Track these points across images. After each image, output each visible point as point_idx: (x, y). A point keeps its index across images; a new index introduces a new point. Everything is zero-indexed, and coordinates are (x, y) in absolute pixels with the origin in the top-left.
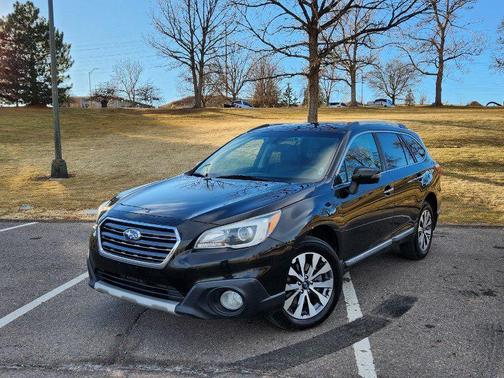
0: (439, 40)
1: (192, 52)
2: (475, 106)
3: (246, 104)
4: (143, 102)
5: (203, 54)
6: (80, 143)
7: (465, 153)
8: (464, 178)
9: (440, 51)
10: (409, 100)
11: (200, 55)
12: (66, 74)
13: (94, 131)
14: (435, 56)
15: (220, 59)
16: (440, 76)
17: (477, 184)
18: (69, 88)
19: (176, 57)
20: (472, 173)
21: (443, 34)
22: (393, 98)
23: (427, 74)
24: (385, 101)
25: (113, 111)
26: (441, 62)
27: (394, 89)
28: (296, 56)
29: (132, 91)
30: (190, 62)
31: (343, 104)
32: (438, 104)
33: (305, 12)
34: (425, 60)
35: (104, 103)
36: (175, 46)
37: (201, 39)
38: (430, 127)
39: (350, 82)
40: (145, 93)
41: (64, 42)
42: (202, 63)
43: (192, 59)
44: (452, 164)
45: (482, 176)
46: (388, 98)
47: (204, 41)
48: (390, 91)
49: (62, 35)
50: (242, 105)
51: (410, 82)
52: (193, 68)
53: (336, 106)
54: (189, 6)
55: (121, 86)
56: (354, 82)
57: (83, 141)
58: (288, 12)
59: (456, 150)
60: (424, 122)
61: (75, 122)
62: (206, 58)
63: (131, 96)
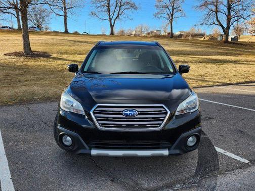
9: (64, 3)
16: (65, 16)
23: (59, 15)
26: (65, 9)
27: (38, 22)
32: (66, 32)
39: (16, 15)
51: (46, 18)
53: (6, 29)
56: (18, 15)
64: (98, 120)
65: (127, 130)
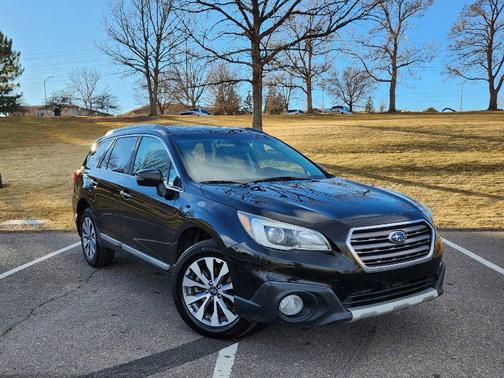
0: (391, 47)
1: (146, 59)
2: (431, 112)
3: (203, 111)
4: (100, 110)
5: (157, 61)
6: (25, 153)
7: (405, 157)
8: (399, 182)
9: (394, 58)
10: (369, 107)
11: (154, 63)
12: (15, 82)
13: (42, 140)
14: (388, 63)
15: (178, 67)
16: (393, 82)
17: (410, 187)
18: (19, 97)
19: (130, 65)
20: (408, 177)
21: (396, 40)
22: (350, 105)
23: (381, 81)
24: (342, 108)
25: (65, 119)
26: (395, 69)
27: (351, 96)
28: (239, 62)
29: (88, 100)
30: (144, 70)
31: (300, 111)
32: (392, 111)
33: (246, 18)
34: (379, 67)
35: (57, 112)
36: (128, 53)
37: (155, 46)
38: (377, 132)
39: (306, 89)
40: (102, 101)
41: (13, 50)
42: (157, 71)
43: (146, 66)
44: (389, 169)
45: (416, 180)
46: (346, 105)
47: (158, 48)
48: (348, 97)
49: (11, 42)
50: (200, 113)
51: (366, 89)
52: (148, 75)
53: (294, 114)
54: (142, 12)
55: (76, 94)
56: (309, 89)
57: (28, 150)
58: (229, 18)
59: (397, 155)
60: (374, 128)
61: (23, 130)
62: (161, 65)
63: (88, 104)
64: (360, 255)
65: (385, 267)
